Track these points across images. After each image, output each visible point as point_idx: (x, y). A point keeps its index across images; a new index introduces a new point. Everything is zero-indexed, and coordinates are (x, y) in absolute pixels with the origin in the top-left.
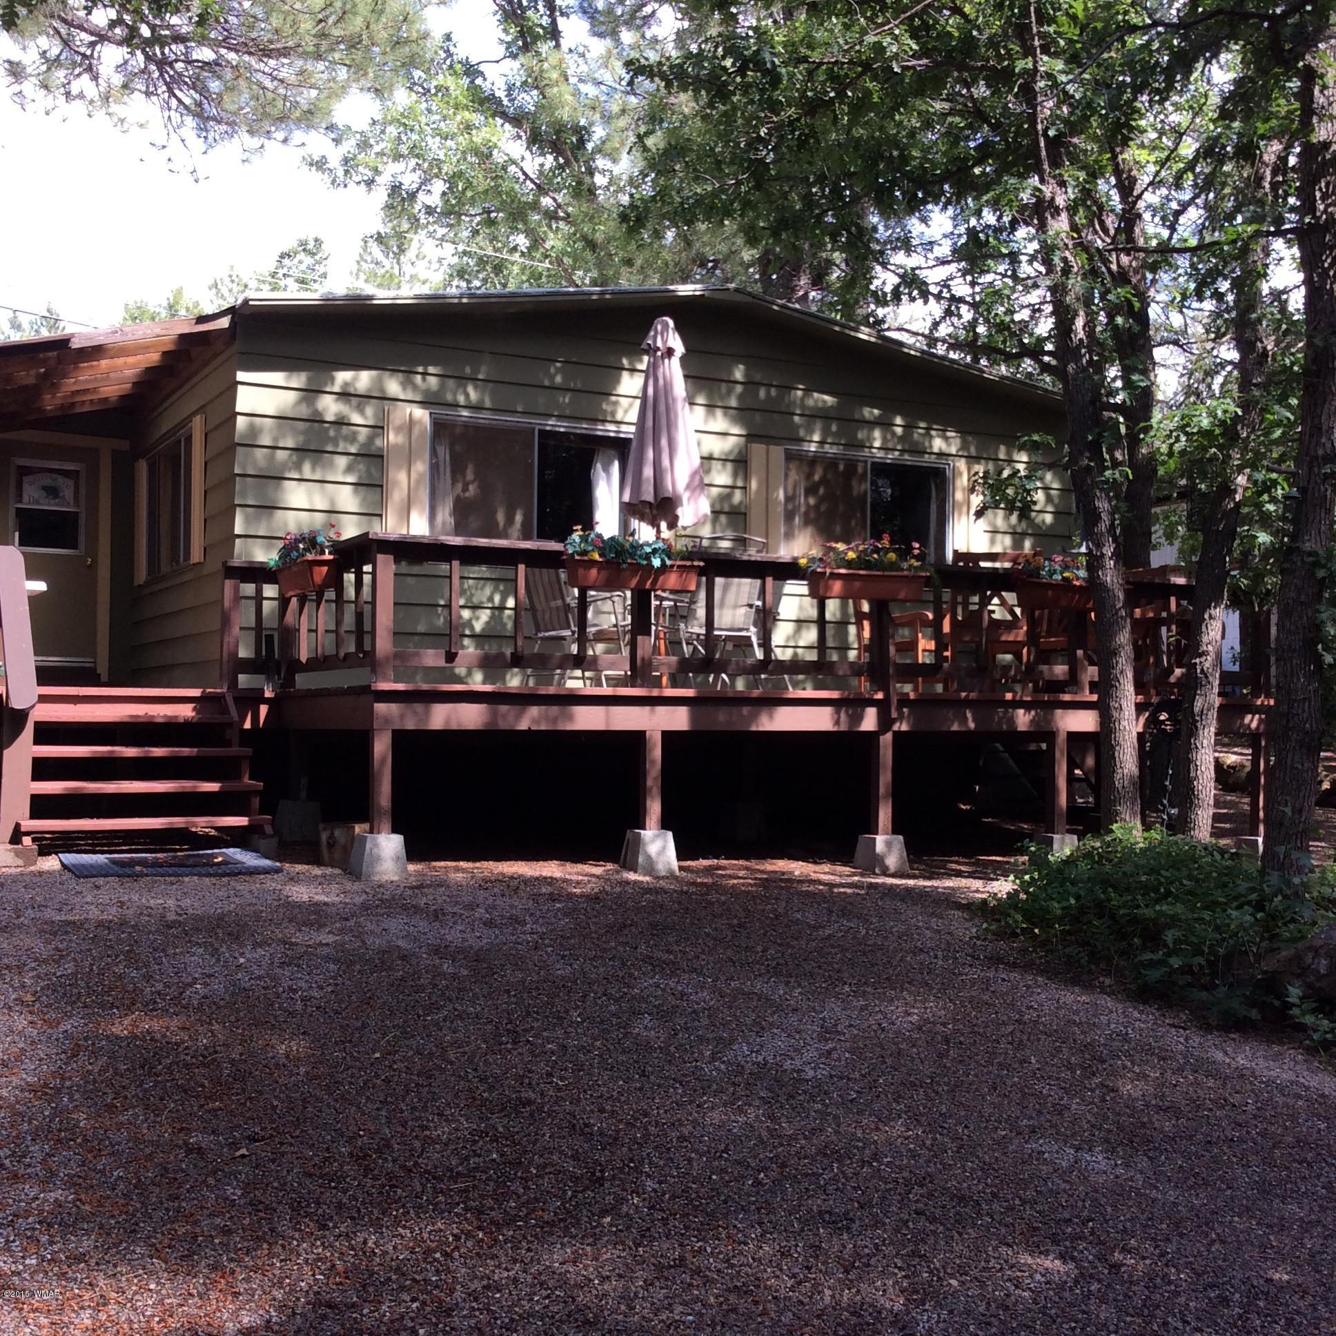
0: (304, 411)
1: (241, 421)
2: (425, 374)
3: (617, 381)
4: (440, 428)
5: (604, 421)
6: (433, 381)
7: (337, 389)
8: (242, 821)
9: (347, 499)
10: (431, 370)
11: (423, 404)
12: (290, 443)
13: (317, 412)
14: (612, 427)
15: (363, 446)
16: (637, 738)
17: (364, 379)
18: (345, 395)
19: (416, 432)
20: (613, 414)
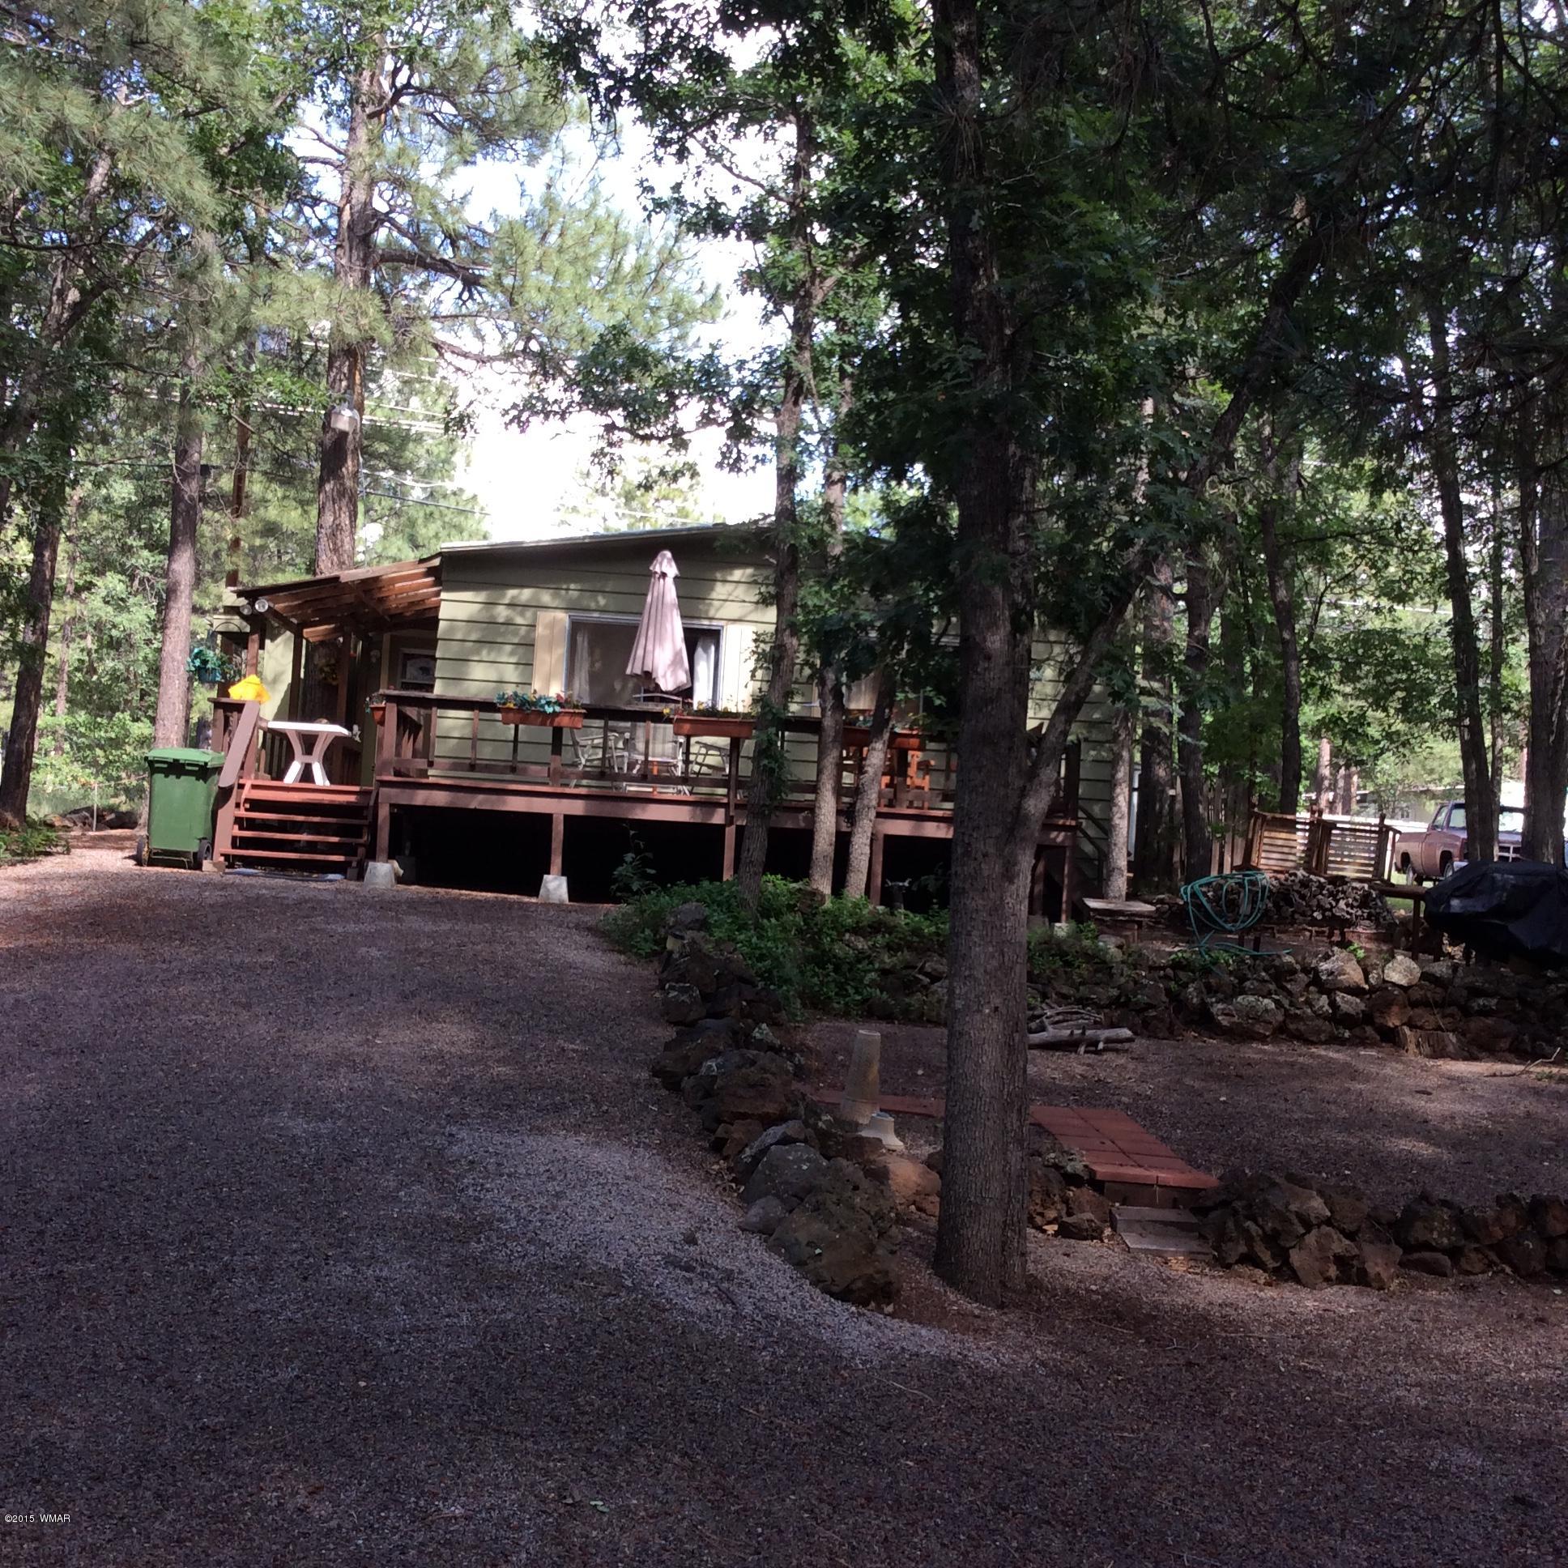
0: (483, 617)
1: (442, 624)
2: (567, 589)
3: (712, 589)
4: (576, 627)
5: (699, 618)
6: (574, 594)
7: (507, 601)
8: (341, 858)
9: (511, 674)
10: (572, 586)
11: (566, 609)
12: (474, 637)
13: (492, 616)
14: (706, 622)
15: (523, 637)
16: (547, 818)
17: (526, 594)
18: (511, 605)
19: (556, 631)
20: (707, 612)
